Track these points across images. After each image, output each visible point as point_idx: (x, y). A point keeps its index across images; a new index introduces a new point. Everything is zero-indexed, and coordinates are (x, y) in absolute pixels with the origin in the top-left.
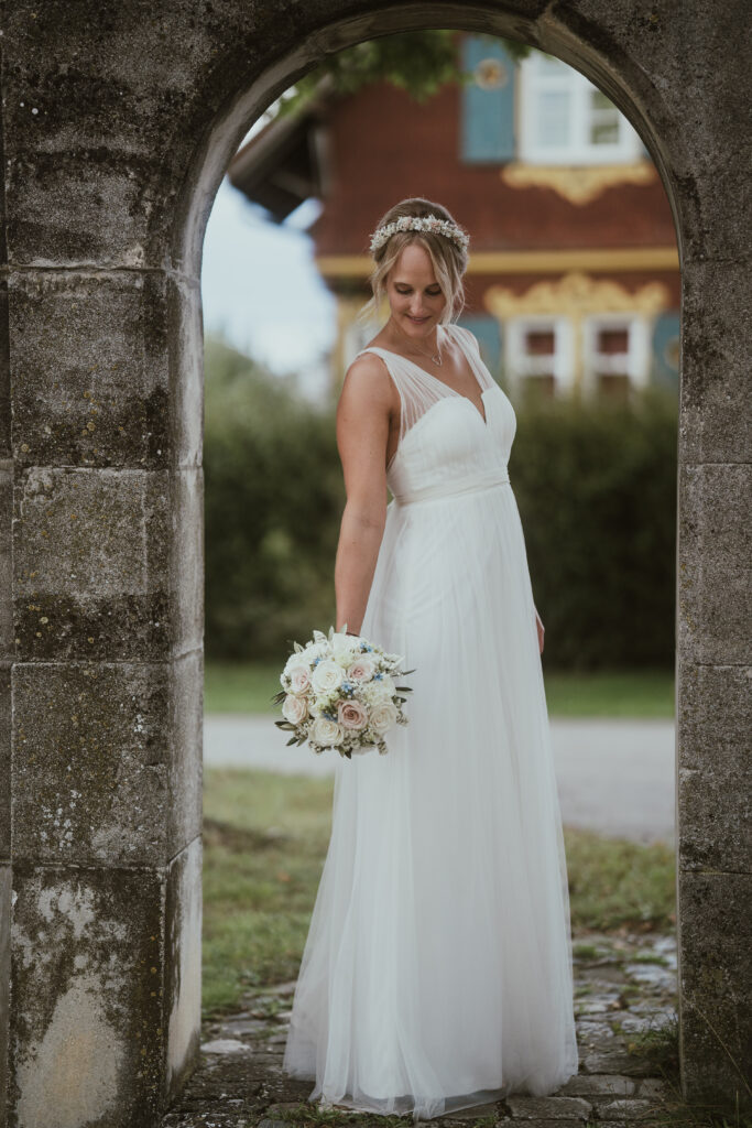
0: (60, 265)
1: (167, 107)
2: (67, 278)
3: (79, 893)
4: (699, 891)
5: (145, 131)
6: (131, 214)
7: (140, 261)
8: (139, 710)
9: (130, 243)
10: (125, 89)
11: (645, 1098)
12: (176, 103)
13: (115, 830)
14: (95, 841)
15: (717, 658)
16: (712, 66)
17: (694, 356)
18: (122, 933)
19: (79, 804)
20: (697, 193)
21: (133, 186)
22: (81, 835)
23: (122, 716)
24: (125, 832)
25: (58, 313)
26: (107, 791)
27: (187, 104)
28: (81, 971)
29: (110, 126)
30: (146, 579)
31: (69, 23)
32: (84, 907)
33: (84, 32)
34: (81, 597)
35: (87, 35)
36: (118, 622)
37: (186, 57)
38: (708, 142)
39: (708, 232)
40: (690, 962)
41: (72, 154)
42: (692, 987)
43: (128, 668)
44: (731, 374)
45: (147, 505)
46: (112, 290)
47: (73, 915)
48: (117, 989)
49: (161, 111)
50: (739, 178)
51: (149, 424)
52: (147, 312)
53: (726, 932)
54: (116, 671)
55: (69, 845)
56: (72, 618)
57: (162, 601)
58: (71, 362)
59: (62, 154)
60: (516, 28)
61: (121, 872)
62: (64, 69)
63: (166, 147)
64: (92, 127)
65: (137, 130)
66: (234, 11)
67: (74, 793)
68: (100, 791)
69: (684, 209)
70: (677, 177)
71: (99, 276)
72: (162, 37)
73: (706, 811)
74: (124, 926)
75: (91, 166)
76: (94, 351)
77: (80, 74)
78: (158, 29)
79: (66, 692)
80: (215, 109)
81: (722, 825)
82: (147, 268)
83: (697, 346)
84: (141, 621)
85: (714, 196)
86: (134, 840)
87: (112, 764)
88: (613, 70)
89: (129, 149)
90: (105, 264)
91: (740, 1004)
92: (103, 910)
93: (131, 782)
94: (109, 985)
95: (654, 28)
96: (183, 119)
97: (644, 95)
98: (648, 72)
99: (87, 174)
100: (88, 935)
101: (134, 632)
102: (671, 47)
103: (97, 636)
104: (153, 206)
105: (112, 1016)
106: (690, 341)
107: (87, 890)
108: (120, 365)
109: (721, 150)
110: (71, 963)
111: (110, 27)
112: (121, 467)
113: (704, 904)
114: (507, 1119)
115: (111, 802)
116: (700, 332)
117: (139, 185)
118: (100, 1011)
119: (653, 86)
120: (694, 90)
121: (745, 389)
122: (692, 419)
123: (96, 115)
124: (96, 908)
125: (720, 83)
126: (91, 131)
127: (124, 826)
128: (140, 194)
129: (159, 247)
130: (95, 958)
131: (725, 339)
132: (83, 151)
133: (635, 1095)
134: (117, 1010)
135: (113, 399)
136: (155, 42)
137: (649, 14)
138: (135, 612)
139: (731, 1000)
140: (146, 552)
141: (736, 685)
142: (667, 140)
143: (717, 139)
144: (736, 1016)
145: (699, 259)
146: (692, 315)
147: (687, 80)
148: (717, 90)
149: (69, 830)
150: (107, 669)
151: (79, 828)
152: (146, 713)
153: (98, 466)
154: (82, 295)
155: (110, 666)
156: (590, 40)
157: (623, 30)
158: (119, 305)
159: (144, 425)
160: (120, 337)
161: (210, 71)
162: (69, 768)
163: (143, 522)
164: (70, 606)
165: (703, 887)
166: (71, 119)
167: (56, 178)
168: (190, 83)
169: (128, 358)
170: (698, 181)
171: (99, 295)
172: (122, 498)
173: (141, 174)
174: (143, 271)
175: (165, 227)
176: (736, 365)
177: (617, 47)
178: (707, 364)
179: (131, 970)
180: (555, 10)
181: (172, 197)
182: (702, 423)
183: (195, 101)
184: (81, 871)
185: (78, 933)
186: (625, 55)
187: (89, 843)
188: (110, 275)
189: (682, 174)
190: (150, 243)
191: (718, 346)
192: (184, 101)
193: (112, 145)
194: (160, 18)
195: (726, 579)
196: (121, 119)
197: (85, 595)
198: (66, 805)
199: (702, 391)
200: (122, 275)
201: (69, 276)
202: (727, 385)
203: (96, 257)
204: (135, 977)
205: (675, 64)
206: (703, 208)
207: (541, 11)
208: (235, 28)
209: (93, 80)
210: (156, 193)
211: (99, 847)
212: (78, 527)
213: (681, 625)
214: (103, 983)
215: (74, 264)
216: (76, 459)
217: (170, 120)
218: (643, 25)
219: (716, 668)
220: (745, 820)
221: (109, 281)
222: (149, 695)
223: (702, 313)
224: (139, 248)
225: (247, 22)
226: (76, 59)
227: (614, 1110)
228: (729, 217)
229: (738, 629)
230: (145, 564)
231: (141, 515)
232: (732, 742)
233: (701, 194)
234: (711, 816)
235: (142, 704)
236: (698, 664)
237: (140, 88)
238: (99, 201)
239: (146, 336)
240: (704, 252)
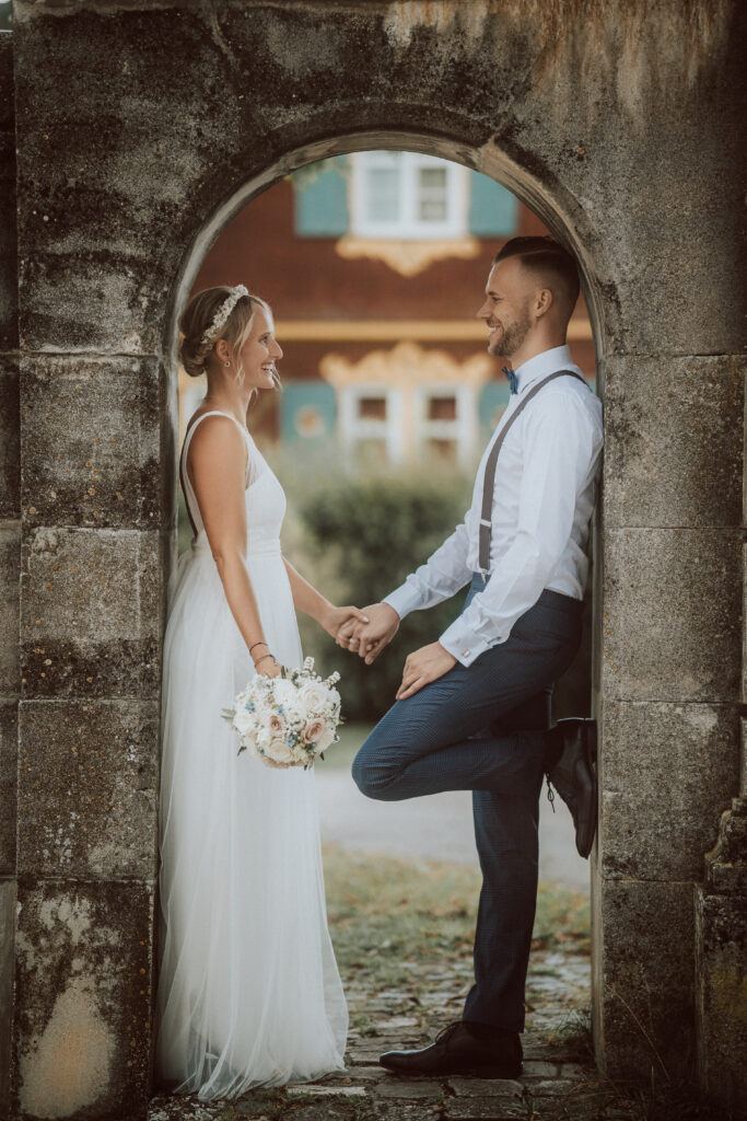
0: (66, 351)
1: (162, 215)
2: (72, 362)
3: (77, 903)
4: (619, 897)
5: (143, 236)
6: (130, 308)
7: (137, 348)
8: (132, 741)
9: (128, 332)
10: (125, 200)
11: (567, 1078)
12: (171, 213)
13: (109, 847)
14: (92, 858)
15: (635, 695)
16: (629, 191)
17: (616, 436)
18: (114, 938)
19: (77, 825)
20: (618, 297)
21: (131, 283)
22: (80, 852)
23: (117, 747)
24: (118, 849)
25: (63, 392)
26: (103, 813)
27: (179, 214)
28: (78, 973)
29: (112, 232)
30: (139, 627)
31: (77, 144)
32: (81, 916)
33: (90, 151)
34: (81, 642)
35: (93, 154)
36: (114, 663)
37: (179, 174)
38: (627, 255)
39: (627, 331)
40: (611, 958)
41: (77, 255)
42: (613, 980)
43: (122, 704)
44: (648, 452)
45: (141, 560)
46: (112, 372)
47: (71, 923)
48: (110, 988)
49: (157, 219)
50: (654, 285)
51: (143, 489)
52: (142, 392)
53: (641, 931)
54: (112, 706)
55: (68, 861)
56: (73, 660)
57: (152, 646)
58: (75, 435)
59: (70, 255)
60: (458, 153)
61: (114, 884)
62: (72, 182)
63: (161, 250)
64: (96, 233)
65: (136, 236)
66: (222, 135)
67: (74, 815)
68: (97, 813)
69: (606, 310)
70: (601, 284)
71: (101, 361)
72: (159, 157)
73: (626, 827)
74: (117, 933)
75: (95, 266)
76: (95, 426)
77: (85, 186)
78: (155, 150)
79: (67, 725)
80: (203, 217)
81: (639, 839)
82: (144, 354)
83: (618, 427)
84: (135, 663)
85: (632, 300)
86: (127, 856)
87: (107, 789)
88: (546, 192)
89: (128, 251)
90: (106, 351)
91: (653, 993)
92: (98, 918)
93: (124, 805)
94: (103, 984)
95: (580, 158)
96: (176, 226)
97: (572, 214)
98: (576, 195)
99: (92, 273)
100: (85, 941)
101: (129, 673)
102: (595, 174)
103: (95, 676)
104: (149, 301)
105: (105, 1012)
106: (613, 423)
107: (84, 901)
108: (118, 438)
109: (638, 262)
110: (69, 965)
111: (113, 148)
112: (118, 527)
113: (624, 908)
114: (452, 1097)
115: (106, 823)
116: (621, 415)
117: (137, 282)
118: (95, 1008)
119: (581, 207)
120: (613, 212)
121: (659, 464)
122: (615, 489)
123: (100, 223)
124: (92, 917)
125: (637, 206)
126: (95, 235)
127: (118, 843)
128: (137, 290)
129: (153, 337)
130: (90, 961)
131: (642, 421)
132: (88, 253)
133: (558, 1076)
134: (110, 1007)
135: (112, 468)
136: (151, 161)
137: (577, 146)
138: (129, 655)
139: (645, 991)
140: (139, 602)
141: (651, 719)
142: (592, 252)
143: (634, 252)
144: (649, 1005)
145: (620, 354)
146: (614, 400)
147: (609, 202)
148: (634, 211)
149: (68, 848)
150: (103, 706)
151: (77, 846)
152: (138, 744)
153: (98, 527)
154: (85, 377)
155: (106, 702)
156: (526, 167)
157: (555, 160)
158: (118, 386)
159: (139, 491)
160: (118, 414)
161: (200, 186)
162: (69, 793)
163: (137, 575)
164: (72, 650)
165: (623, 893)
166: (78, 225)
167: (64, 276)
168: (183, 196)
169: (125, 432)
170: (619, 287)
171: (100, 377)
172: (119, 554)
173: (139, 273)
174: (139, 357)
175: (158, 318)
176: (651, 444)
177: (550, 174)
178: (627, 442)
179: (122, 971)
180: (496, 141)
181: (165, 293)
182: (623, 493)
183: (187, 212)
184: (79, 884)
185: (75, 939)
186: (556, 180)
187: (86, 859)
188: (110, 360)
189: (605, 281)
190: (146, 332)
191: (636, 428)
192: (177, 211)
193: (112, 248)
194: (156, 140)
195: (643, 628)
196: (121, 225)
197: (85, 639)
198: (66, 826)
199: (623, 465)
200: (121, 360)
201: (74, 361)
202: (644, 460)
203: (98, 345)
204: (126, 978)
205: (599, 189)
206: (623, 310)
207: (484, 142)
208: (221, 150)
209: (98, 192)
210: (152, 289)
211: (95, 863)
212: (79, 580)
213: (605, 667)
214: (98, 983)
215: (78, 350)
216: (78, 521)
217: (164, 228)
218: (571, 155)
219: (634, 703)
220: (658, 835)
221: (109, 365)
222: (141, 728)
223: (623, 399)
224: (136, 337)
225: (232, 146)
226: (82, 174)
227: (544, 1088)
228: (645, 319)
229: (653, 669)
230: (139, 612)
231: (134, 569)
232: (647, 768)
233: (621, 299)
234: (630, 832)
235: (135, 736)
236: (620, 700)
237: (138, 199)
238: (101, 296)
239: (142, 413)
240: (624, 347)
